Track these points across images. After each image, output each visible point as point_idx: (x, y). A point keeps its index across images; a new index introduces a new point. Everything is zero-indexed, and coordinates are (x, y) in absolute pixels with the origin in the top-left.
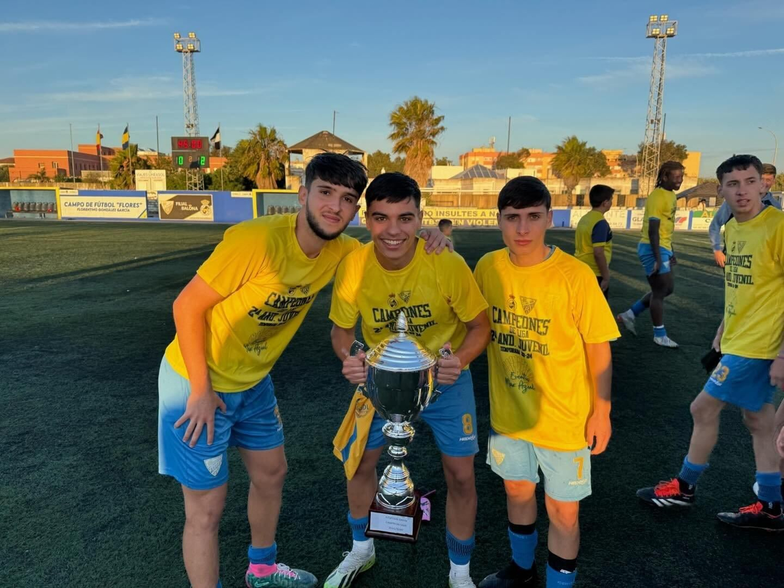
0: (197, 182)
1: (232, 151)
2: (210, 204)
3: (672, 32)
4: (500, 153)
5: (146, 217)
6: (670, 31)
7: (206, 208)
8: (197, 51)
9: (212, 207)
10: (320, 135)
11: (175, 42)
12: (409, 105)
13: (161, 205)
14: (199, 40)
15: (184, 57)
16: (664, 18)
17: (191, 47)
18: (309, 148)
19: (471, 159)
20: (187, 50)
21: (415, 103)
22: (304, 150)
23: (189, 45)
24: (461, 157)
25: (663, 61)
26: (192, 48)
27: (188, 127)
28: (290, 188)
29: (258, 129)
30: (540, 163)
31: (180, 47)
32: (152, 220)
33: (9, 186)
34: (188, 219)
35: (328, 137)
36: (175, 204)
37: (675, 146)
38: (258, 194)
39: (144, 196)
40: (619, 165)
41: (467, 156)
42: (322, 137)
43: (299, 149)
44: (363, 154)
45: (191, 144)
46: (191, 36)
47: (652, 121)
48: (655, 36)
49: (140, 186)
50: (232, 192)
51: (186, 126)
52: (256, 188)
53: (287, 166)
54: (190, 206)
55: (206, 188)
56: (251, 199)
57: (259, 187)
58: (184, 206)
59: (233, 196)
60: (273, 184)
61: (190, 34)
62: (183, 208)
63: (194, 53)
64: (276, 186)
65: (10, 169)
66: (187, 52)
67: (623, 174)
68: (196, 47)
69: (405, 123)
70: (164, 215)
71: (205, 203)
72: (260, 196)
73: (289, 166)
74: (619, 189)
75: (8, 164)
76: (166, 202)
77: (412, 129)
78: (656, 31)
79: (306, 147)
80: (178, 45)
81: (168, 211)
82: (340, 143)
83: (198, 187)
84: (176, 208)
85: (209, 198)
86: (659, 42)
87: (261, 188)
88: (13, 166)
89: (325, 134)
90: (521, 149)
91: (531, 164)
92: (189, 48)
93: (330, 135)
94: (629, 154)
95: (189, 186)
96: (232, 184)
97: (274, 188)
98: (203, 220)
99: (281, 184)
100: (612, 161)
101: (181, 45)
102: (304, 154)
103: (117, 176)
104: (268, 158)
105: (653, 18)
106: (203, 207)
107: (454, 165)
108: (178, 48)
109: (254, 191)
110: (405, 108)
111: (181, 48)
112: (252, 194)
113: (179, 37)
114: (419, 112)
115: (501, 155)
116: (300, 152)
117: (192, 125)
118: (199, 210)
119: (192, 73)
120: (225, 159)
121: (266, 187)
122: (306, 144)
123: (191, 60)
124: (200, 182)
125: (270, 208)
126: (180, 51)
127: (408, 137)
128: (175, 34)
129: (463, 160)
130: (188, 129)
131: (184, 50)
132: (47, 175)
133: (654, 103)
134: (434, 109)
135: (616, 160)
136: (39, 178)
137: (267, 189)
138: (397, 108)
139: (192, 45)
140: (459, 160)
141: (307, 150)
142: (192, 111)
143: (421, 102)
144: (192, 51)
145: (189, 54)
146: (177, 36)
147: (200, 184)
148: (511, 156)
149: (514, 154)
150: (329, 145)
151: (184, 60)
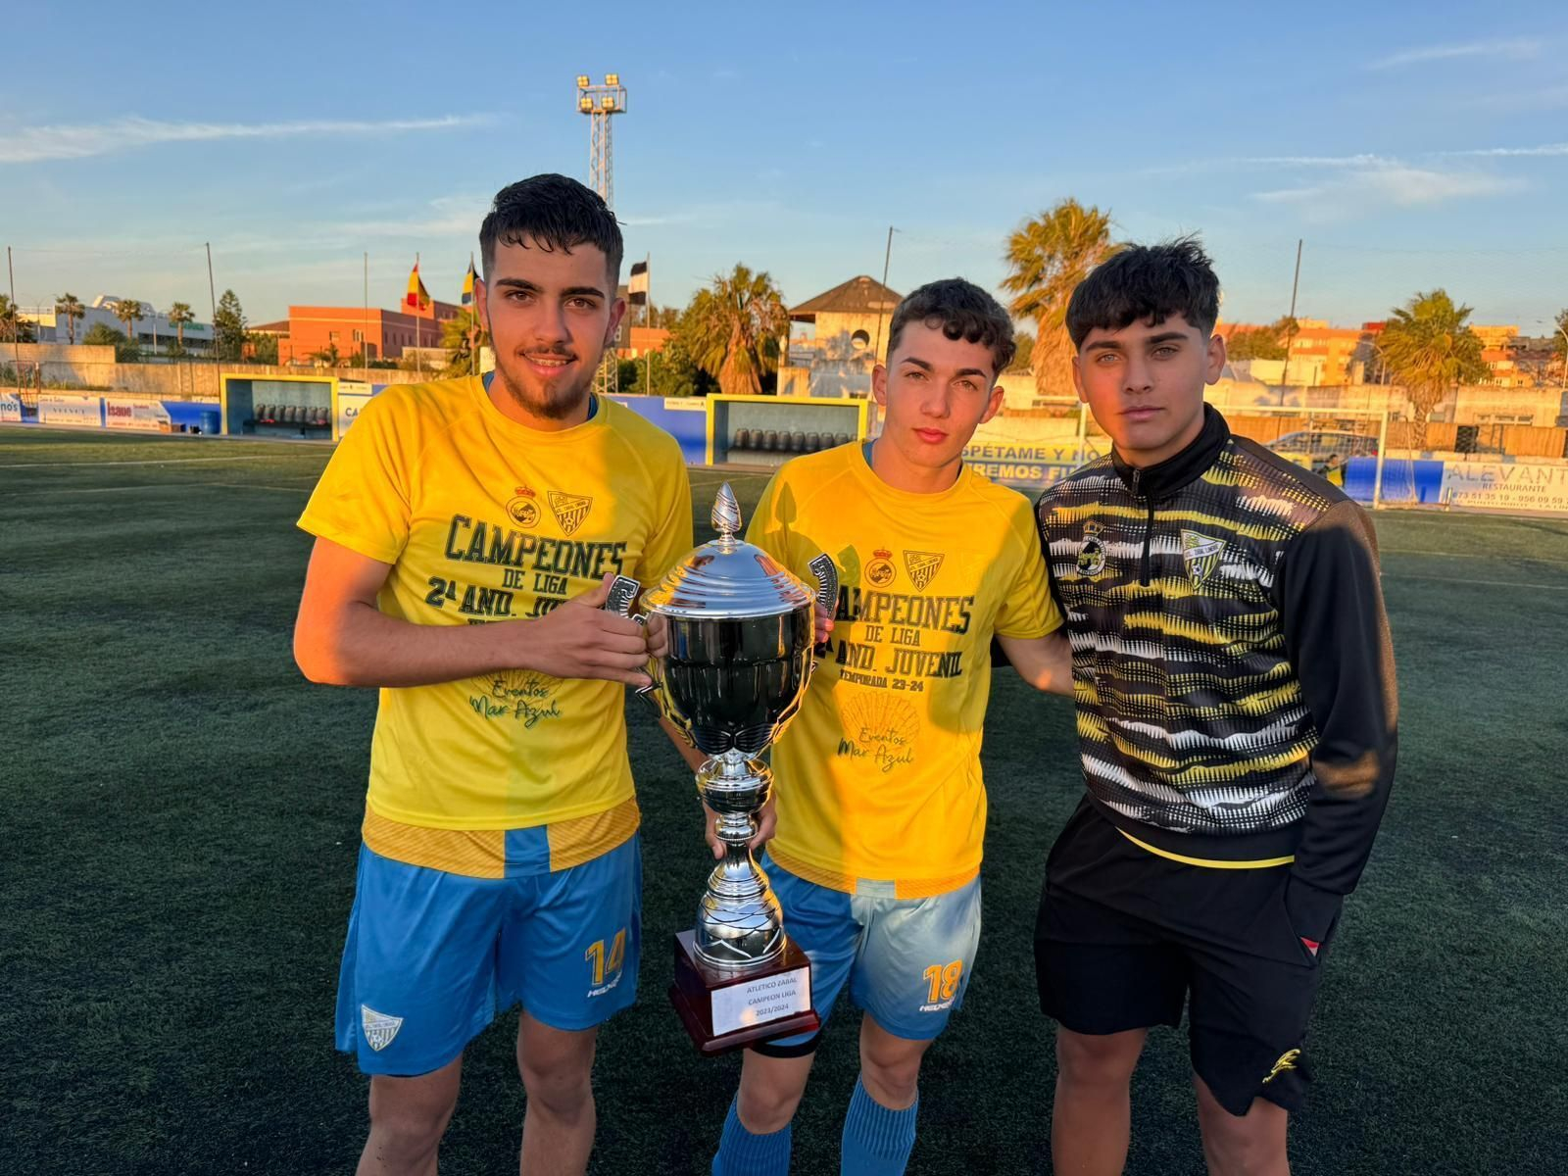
0: (605, 375)
1: (680, 317)
4: (1236, 327)
8: (619, 111)
10: (855, 284)
11: (579, 94)
12: (1052, 217)
14: (624, 90)
15: (593, 123)
17: (608, 102)
18: (828, 311)
20: (600, 109)
21: (1065, 214)
22: (818, 315)
23: (604, 99)
26: (611, 105)
28: (785, 392)
29: (733, 271)
30: (1324, 351)
31: (587, 103)
33: (271, 373)
35: (869, 288)
38: (717, 403)
40: (1509, 358)
42: (856, 288)
43: (809, 313)
46: (609, 82)
50: (667, 400)
52: (719, 391)
53: (782, 345)
55: (622, 389)
56: (703, 414)
57: (723, 390)
59: (667, 406)
60: (753, 383)
61: (608, 77)
63: (614, 116)
64: (759, 389)
65: (280, 341)
66: (599, 114)
67: (1516, 378)
68: (617, 102)
69: (1040, 257)
72: (722, 408)
73: (787, 348)
74: (1529, 414)
75: (280, 332)
77: (1054, 269)
79: (822, 309)
80: (583, 100)
83: (606, 386)
87: (726, 393)
88: (287, 337)
89: (864, 282)
90: (1280, 318)
91: (1301, 351)
92: (605, 105)
93: (873, 283)
94: (1535, 335)
96: (672, 382)
97: (756, 392)
99: (768, 384)
100: (1492, 351)
101: (589, 100)
102: (818, 321)
103: (455, 358)
104: (745, 328)
108: (584, 106)
109: (712, 397)
110: (1043, 223)
111: (589, 106)
112: (706, 404)
113: (586, 83)
114: (1072, 233)
115: (1236, 330)
116: (810, 319)
119: (608, 156)
120: (665, 333)
121: (737, 391)
122: (825, 301)
123: (608, 130)
124: (610, 376)
125: (740, 434)
126: (586, 112)
127: (1044, 285)
128: (579, 78)
131: (595, 109)
132: (339, 355)
134: (1109, 226)
135: (1502, 347)
136: (326, 358)
137: (740, 393)
138: (1025, 225)
139: (610, 99)
141: (824, 315)
143: (1082, 211)
144: (609, 112)
145: (603, 118)
146: (582, 80)
147: (609, 380)
148: (1262, 333)
149: (1266, 329)
150: (871, 305)
151: (593, 128)
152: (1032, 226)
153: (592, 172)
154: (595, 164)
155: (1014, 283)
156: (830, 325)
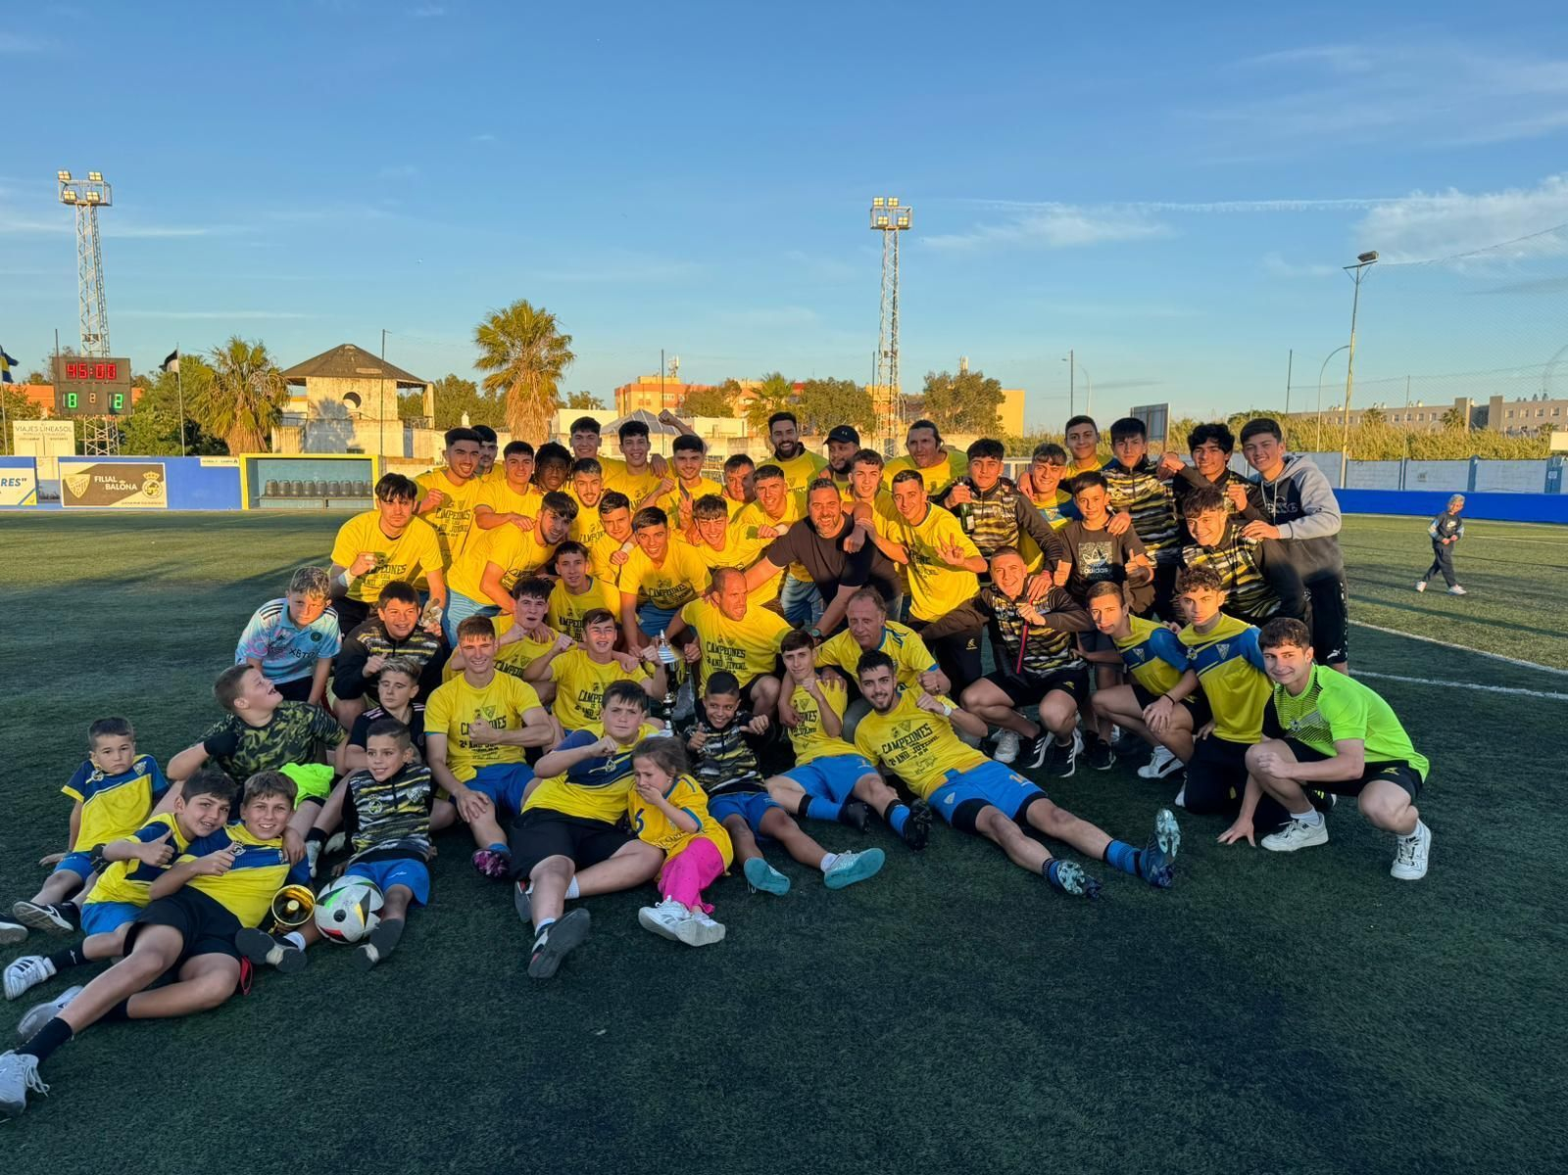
0: (107, 439)
2: (160, 480)
3: (905, 223)
4: (689, 387)
5: (35, 503)
6: (903, 221)
7: (153, 485)
8: (106, 204)
9: (164, 483)
10: (340, 351)
11: (60, 187)
12: (509, 312)
13: (64, 481)
14: (109, 186)
15: (78, 213)
16: (893, 201)
17: (93, 196)
18: (318, 376)
19: (636, 396)
20: (84, 201)
21: (521, 310)
22: (308, 379)
23: (89, 193)
24: (617, 392)
25: (895, 264)
26: (96, 198)
27: (87, 339)
28: (279, 451)
29: (230, 344)
31: (70, 195)
32: (47, 509)
34: (118, 505)
35: (355, 355)
36: (92, 479)
37: (983, 380)
39: (30, 467)
41: (628, 389)
42: (342, 355)
43: (300, 376)
44: (424, 387)
45: (94, 370)
46: (92, 178)
47: (886, 353)
48: (882, 228)
49: (22, 449)
50: (200, 458)
51: (83, 338)
54: (122, 482)
56: (233, 467)
58: (110, 483)
59: (202, 464)
61: (91, 173)
62: (108, 487)
63: (100, 208)
66: (83, 205)
68: (103, 196)
69: (503, 343)
70: (71, 499)
71: (151, 477)
76: (76, 475)
77: (516, 353)
78: (882, 221)
79: (312, 374)
80: (65, 192)
81: (79, 492)
82: (379, 367)
84: (93, 487)
85: (158, 469)
86: (889, 235)
89: (349, 350)
90: (723, 382)
92: (90, 198)
93: (359, 351)
95: (88, 448)
96: (165, 443)
97: (261, 451)
98: (147, 506)
101: (72, 193)
102: (308, 385)
104: (248, 396)
105: (879, 201)
106: (146, 485)
107: (604, 409)
108: (67, 197)
109: (243, 456)
110: (503, 317)
111: (73, 197)
112: (233, 462)
113: (67, 177)
114: (526, 327)
115: (691, 390)
116: (303, 383)
117: (96, 337)
118: (140, 489)
119: (95, 243)
122: (313, 367)
123: (94, 220)
124: (112, 440)
125: (269, 484)
126: (68, 202)
127: (510, 366)
128: (60, 172)
129: (622, 396)
130: (86, 344)
131: (78, 201)
133: (887, 326)
134: (554, 322)
138: (489, 319)
139: (95, 193)
140: (613, 397)
141: (315, 379)
142: (95, 311)
143: (532, 310)
144: (94, 204)
145: (88, 209)
146: (63, 175)
147: (112, 444)
148: (711, 392)
149: (714, 389)
150: (358, 370)
151: (78, 218)
152: (494, 319)
153: (79, 257)
154: (82, 249)
155: (483, 364)
156: (321, 389)
